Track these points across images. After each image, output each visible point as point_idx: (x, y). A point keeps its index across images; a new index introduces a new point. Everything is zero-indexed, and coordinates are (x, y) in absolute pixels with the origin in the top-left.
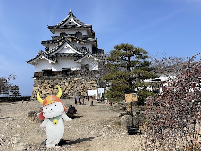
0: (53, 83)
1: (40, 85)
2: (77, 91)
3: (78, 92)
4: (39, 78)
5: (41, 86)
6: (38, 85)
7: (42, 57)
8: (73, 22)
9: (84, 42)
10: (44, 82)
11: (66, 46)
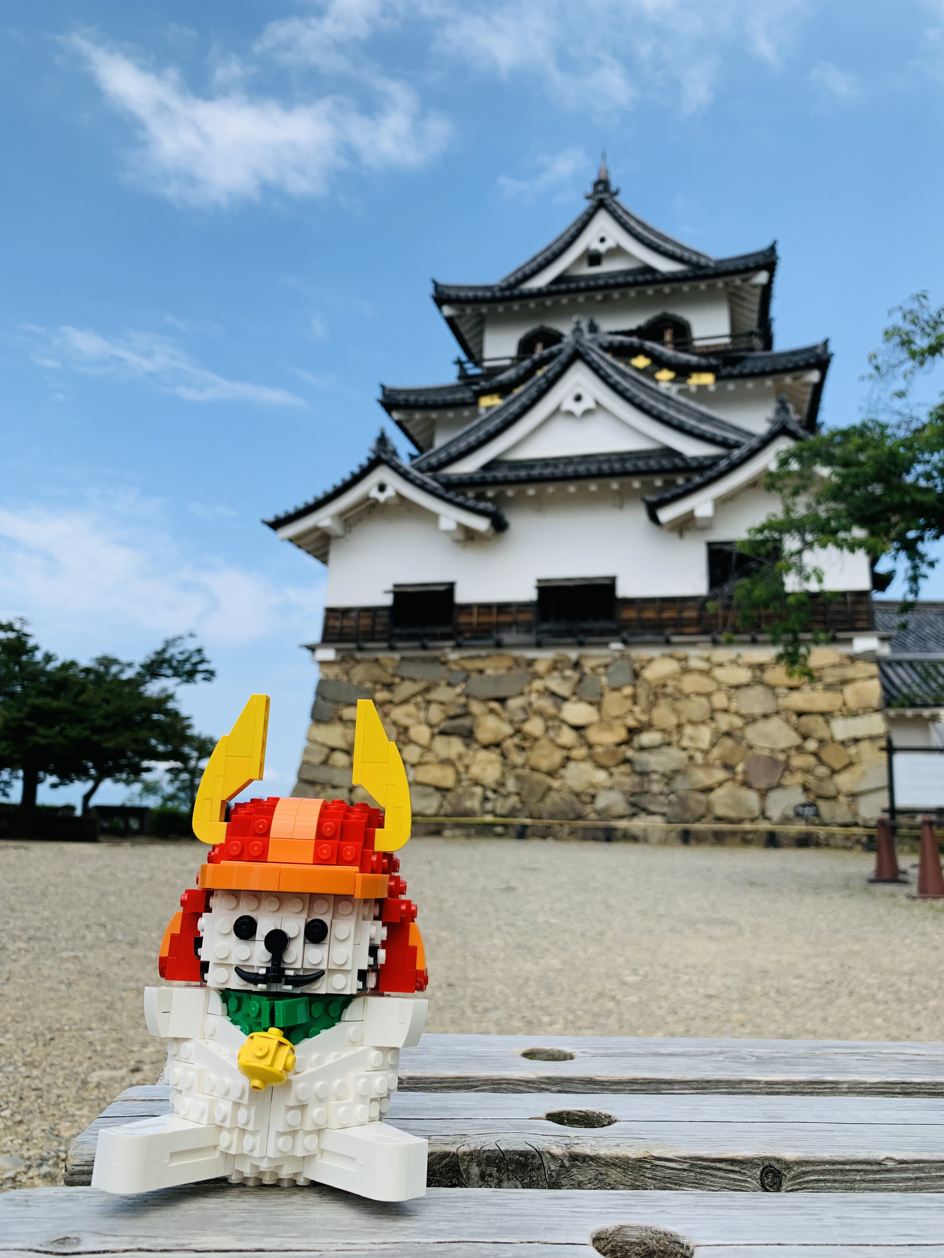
0: (462, 700)
2: (676, 772)
3: (680, 784)
4: (360, 655)
6: (349, 713)
7: (382, 488)
8: (617, 252)
9: (718, 378)
10: (389, 687)
11: (578, 398)
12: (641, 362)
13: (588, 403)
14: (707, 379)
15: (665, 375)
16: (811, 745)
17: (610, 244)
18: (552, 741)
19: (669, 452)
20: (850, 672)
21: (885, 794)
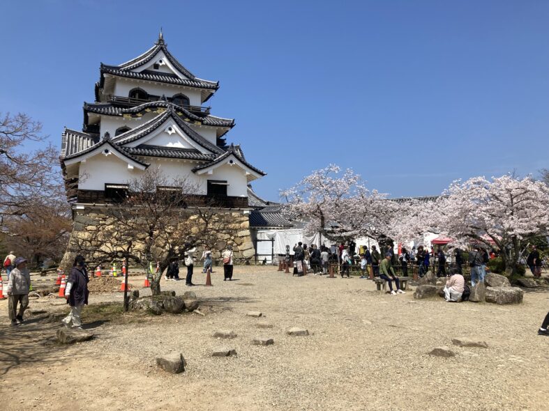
1: (94, 228)
4: (93, 208)
5: (98, 230)
6: (89, 228)
7: (107, 151)
8: (166, 66)
9: (203, 124)
10: (105, 219)
11: (170, 129)
12: (180, 114)
13: (173, 131)
14: (200, 123)
15: (187, 120)
16: (233, 238)
17: (163, 63)
18: (162, 237)
19: (197, 152)
20: (242, 219)
21: (254, 250)
